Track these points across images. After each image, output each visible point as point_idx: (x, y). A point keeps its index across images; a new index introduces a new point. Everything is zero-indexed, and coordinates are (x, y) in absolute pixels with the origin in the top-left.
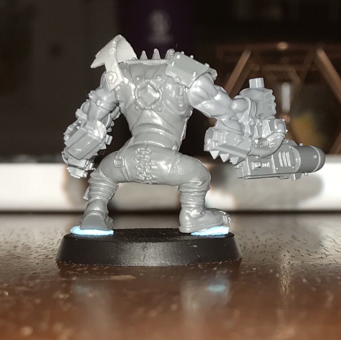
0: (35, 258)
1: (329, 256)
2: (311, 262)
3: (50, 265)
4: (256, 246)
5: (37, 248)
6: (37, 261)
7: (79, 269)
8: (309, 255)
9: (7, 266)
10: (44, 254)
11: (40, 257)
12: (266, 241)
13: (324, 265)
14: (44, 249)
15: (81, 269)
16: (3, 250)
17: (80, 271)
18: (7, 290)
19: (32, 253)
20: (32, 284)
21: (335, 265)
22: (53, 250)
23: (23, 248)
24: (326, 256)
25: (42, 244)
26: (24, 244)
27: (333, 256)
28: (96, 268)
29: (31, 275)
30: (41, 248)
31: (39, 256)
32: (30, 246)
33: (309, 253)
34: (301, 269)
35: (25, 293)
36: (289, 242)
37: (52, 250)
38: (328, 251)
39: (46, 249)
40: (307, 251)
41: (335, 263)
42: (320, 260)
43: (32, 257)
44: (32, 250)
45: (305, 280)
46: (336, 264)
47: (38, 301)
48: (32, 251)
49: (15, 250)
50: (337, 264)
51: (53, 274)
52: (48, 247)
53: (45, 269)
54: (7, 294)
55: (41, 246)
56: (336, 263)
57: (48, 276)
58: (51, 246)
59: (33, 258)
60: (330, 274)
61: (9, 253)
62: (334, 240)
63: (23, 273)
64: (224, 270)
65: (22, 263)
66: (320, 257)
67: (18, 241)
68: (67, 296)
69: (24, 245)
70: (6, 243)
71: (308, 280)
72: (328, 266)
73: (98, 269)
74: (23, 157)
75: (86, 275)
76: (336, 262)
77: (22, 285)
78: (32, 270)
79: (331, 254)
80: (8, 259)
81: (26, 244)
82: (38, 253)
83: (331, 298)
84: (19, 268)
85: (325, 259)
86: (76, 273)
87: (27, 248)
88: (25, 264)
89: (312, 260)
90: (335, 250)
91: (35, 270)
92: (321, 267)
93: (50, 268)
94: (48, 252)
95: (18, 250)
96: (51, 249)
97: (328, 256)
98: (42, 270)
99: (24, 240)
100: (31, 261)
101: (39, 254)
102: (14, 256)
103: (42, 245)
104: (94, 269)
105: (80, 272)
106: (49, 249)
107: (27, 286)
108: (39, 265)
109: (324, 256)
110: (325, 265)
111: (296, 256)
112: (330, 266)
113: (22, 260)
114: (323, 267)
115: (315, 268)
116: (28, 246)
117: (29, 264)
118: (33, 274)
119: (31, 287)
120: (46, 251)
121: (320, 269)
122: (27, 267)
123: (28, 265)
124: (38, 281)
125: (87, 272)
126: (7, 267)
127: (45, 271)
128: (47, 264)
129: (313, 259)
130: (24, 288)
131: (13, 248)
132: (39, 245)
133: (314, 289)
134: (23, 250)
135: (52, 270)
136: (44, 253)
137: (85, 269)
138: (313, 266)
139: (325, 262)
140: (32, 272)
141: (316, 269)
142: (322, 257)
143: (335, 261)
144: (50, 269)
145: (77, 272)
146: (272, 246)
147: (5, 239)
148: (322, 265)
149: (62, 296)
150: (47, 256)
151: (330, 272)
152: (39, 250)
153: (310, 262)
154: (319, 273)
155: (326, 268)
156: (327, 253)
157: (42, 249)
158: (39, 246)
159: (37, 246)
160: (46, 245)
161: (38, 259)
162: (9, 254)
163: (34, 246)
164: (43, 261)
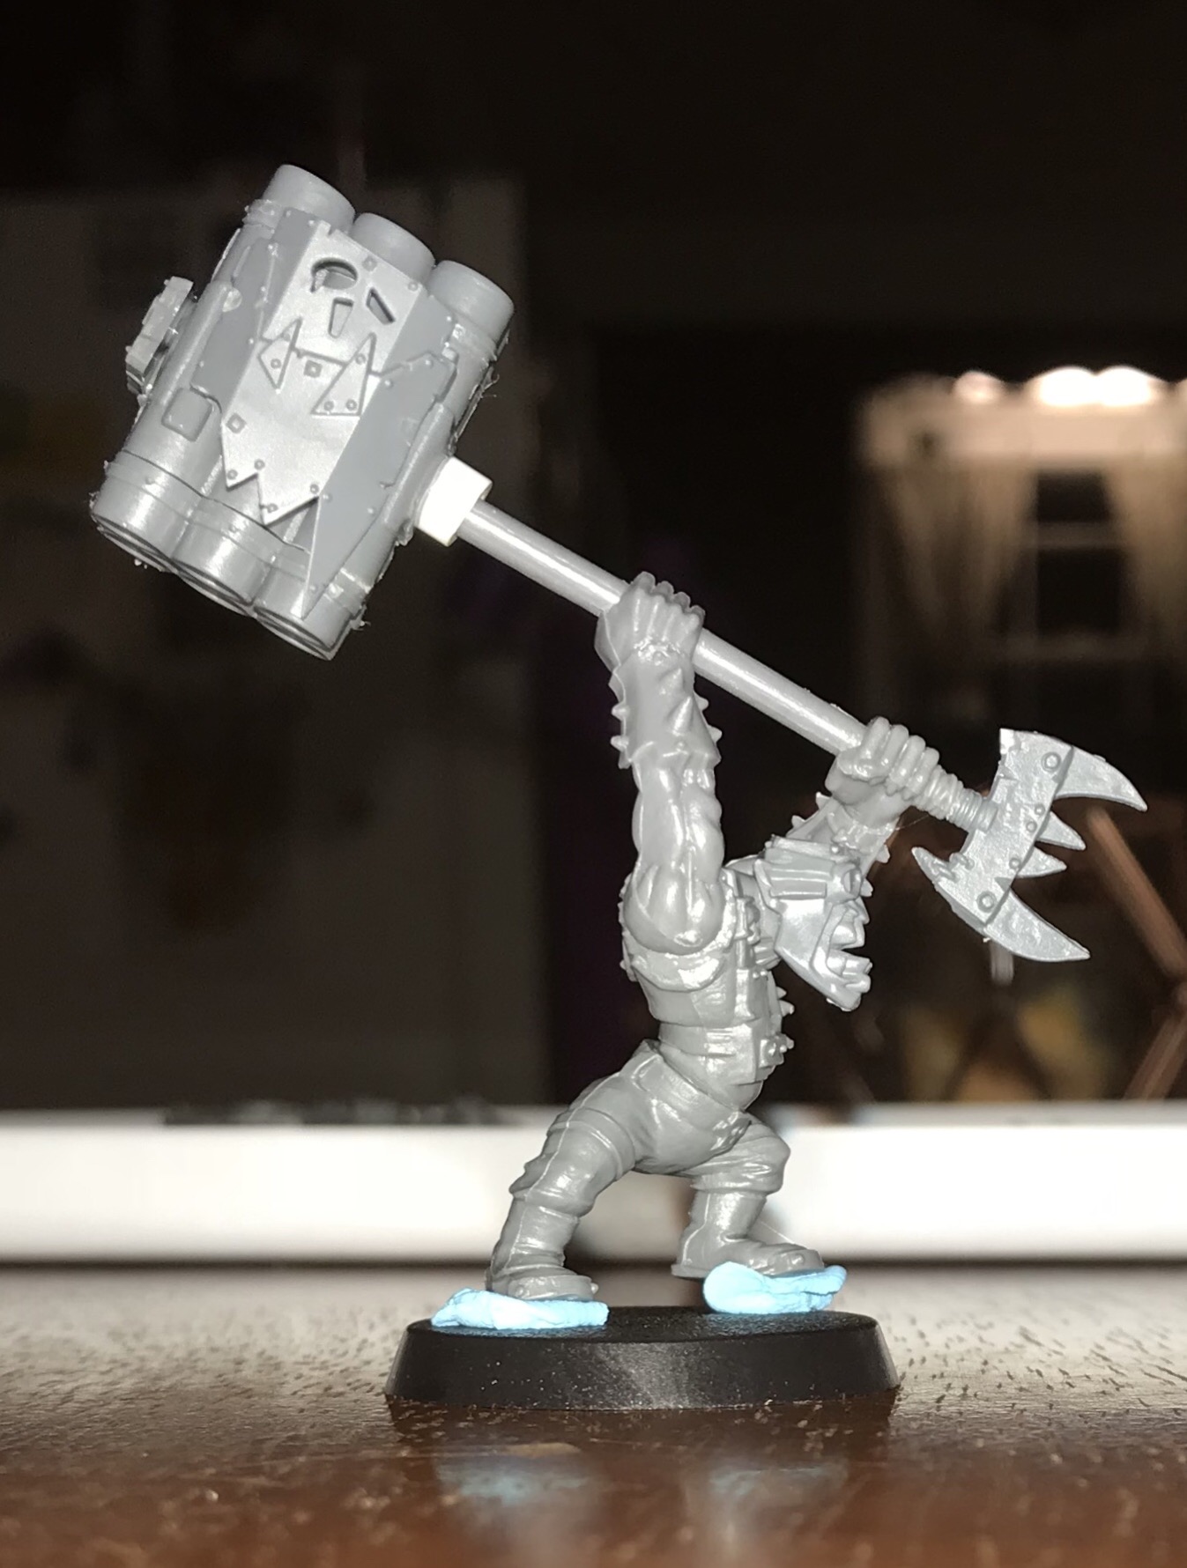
0: (295, 1393)
1: (1126, 1388)
2: (1073, 1404)
3: (335, 1415)
4: (917, 1359)
5: (298, 1366)
6: (301, 1404)
7: (420, 1426)
8: (1067, 1386)
9: (214, 1416)
10: (318, 1383)
11: (309, 1391)
12: (947, 1346)
13: (1109, 1415)
14: (321, 1369)
15: (425, 1426)
16: (204, 1372)
17: (419, 1430)
18: (212, 1484)
19: (288, 1378)
20: (284, 1468)
21: (1143, 1413)
22: (346, 1370)
23: (260, 1365)
24: (1118, 1389)
25: (314, 1353)
26: (261, 1354)
27: (1136, 1389)
28: (466, 1423)
29: (284, 1442)
30: (311, 1366)
31: (305, 1387)
32: (279, 1360)
33: (1070, 1381)
34: (1045, 1426)
35: (265, 1493)
36: (1012, 1348)
37: (342, 1371)
38: (1123, 1374)
39: (327, 1368)
40: (1061, 1374)
41: (1143, 1407)
42: (1101, 1399)
43: (287, 1390)
44: (285, 1371)
45: (1056, 1458)
46: (1142, 1410)
47: (302, 1517)
48: (285, 1375)
49: (237, 1371)
50: (1148, 1411)
51: (344, 1441)
52: (334, 1362)
53: (324, 1425)
54: (215, 1496)
55: (310, 1360)
56: (1146, 1408)
57: (329, 1446)
58: (340, 1360)
59: (289, 1393)
60: (1129, 1441)
61: (222, 1379)
62: (1139, 1344)
63: (260, 1438)
64: (828, 1428)
65: (257, 1409)
66: (1101, 1390)
67: (246, 1346)
68: (385, 1502)
69: (264, 1356)
70: (214, 1350)
71: (1063, 1456)
72: (1121, 1418)
73: (471, 1424)
74: (264, 1108)
75: (438, 1440)
76: (1146, 1405)
77: (256, 1472)
78: (285, 1430)
79: (1131, 1381)
80: (219, 1396)
81: (269, 1353)
82: (303, 1379)
83: (1130, 1509)
84: (247, 1422)
85: (1111, 1395)
86: (409, 1437)
87: (271, 1365)
88: (266, 1410)
89: (1078, 1400)
90: (1142, 1370)
91: (294, 1429)
92: (1104, 1420)
93: (335, 1423)
94: (331, 1378)
95: (248, 1372)
96: (339, 1369)
97: (1121, 1389)
98: (314, 1430)
99: (263, 1342)
100: (282, 1402)
101: (305, 1384)
102: (234, 1387)
103: (315, 1358)
104: (462, 1425)
105: (421, 1433)
106: (335, 1368)
107: (271, 1475)
108: (305, 1413)
109: (1109, 1388)
110: (1115, 1415)
111: (1030, 1389)
112: (1130, 1417)
113: (256, 1398)
114: (1107, 1420)
115: (1086, 1422)
116: (277, 1358)
117: (275, 1411)
118: (291, 1438)
119: (282, 1478)
120: (323, 1373)
121: (1099, 1424)
122: (270, 1420)
123: (275, 1416)
124: (302, 1459)
125: (440, 1434)
126: (215, 1420)
127: (323, 1430)
128: (328, 1411)
129: (1081, 1395)
130: (261, 1481)
131: (231, 1366)
132: (305, 1357)
133: (1083, 1483)
134: (260, 1372)
135: (343, 1428)
136: (319, 1381)
137: (434, 1424)
138: (1079, 1418)
139: (1113, 1404)
140: (286, 1435)
141: (1086, 1426)
142: (1106, 1390)
143: (1142, 1403)
144: (337, 1425)
145: (415, 1435)
146: (962, 1360)
147: (209, 1338)
148: (1104, 1414)
149: (368, 1503)
150: (327, 1389)
151: (1128, 1434)
152: (305, 1370)
153: (1070, 1407)
154: (1095, 1437)
155: (1117, 1422)
156: (1119, 1380)
157: (314, 1369)
158: (307, 1360)
159: (301, 1360)
160: (325, 1357)
161: (303, 1395)
162: (222, 1382)
163: (293, 1359)
164: (316, 1401)
